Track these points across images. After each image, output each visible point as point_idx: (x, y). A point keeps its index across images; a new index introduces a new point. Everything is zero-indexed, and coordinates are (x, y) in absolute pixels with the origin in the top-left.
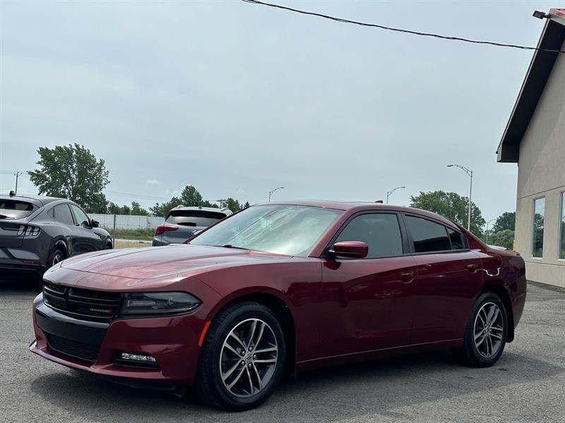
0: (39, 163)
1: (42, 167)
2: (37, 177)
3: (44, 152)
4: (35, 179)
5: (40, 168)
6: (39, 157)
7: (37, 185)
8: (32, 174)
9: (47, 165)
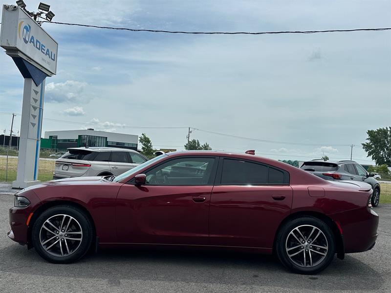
0: (368, 139)
1: (369, 141)
2: (367, 147)
3: (370, 133)
4: (366, 148)
5: (368, 141)
6: (368, 136)
7: (367, 151)
8: (363, 144)
9: (372, 140)
